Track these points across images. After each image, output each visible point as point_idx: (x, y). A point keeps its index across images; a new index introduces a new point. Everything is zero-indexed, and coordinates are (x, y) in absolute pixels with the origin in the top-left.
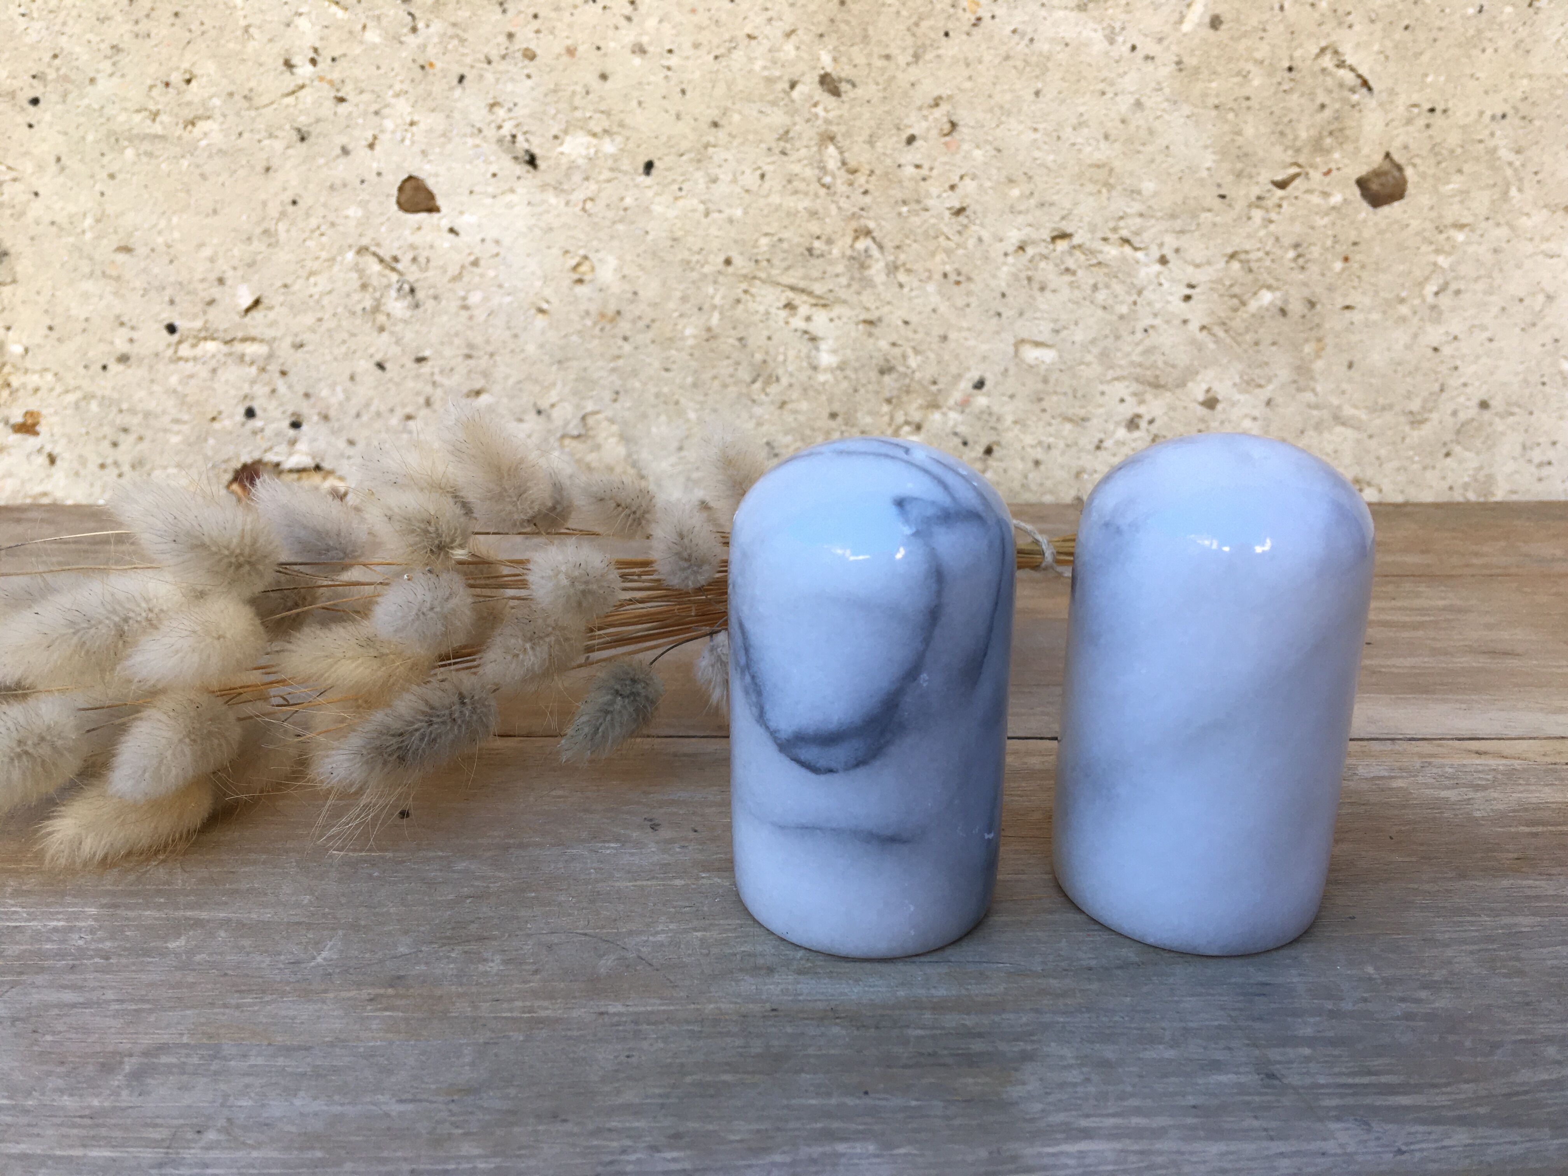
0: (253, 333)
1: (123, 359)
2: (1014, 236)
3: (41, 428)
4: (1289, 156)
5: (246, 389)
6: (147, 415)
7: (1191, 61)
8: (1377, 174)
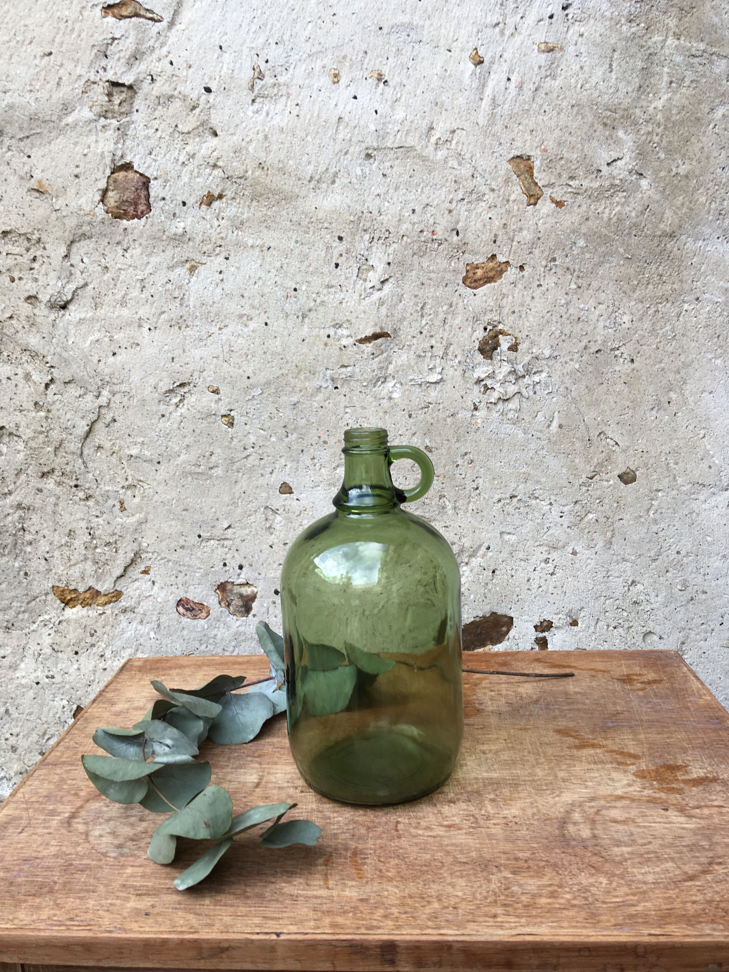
0: (227, 537)
1: (182, 547)
2: (497, 497)
3: (151, 572)
4: (592, 469)
5: (224, 557)
6: (189, 566)
7: (553, 439)
8: (624, 473)
